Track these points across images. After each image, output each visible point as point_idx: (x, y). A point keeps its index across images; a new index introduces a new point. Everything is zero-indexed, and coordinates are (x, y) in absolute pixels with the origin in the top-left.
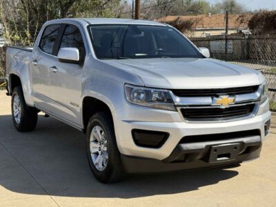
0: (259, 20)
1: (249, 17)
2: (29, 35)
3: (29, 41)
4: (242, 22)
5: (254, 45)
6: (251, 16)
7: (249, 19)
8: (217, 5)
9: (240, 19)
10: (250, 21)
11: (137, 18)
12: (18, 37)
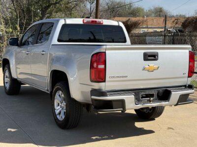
0: (190, 22)
1: (183, 20)
2: (19, 28)
3: (19, 33)
4: (177, 23)
5: (185, 40)
6: (184, 19)
7: (183, 21)
8: (149, 11)
9: (176, 21)
10: (183, 23)
11: (96, 18)
12: (11, 30)
